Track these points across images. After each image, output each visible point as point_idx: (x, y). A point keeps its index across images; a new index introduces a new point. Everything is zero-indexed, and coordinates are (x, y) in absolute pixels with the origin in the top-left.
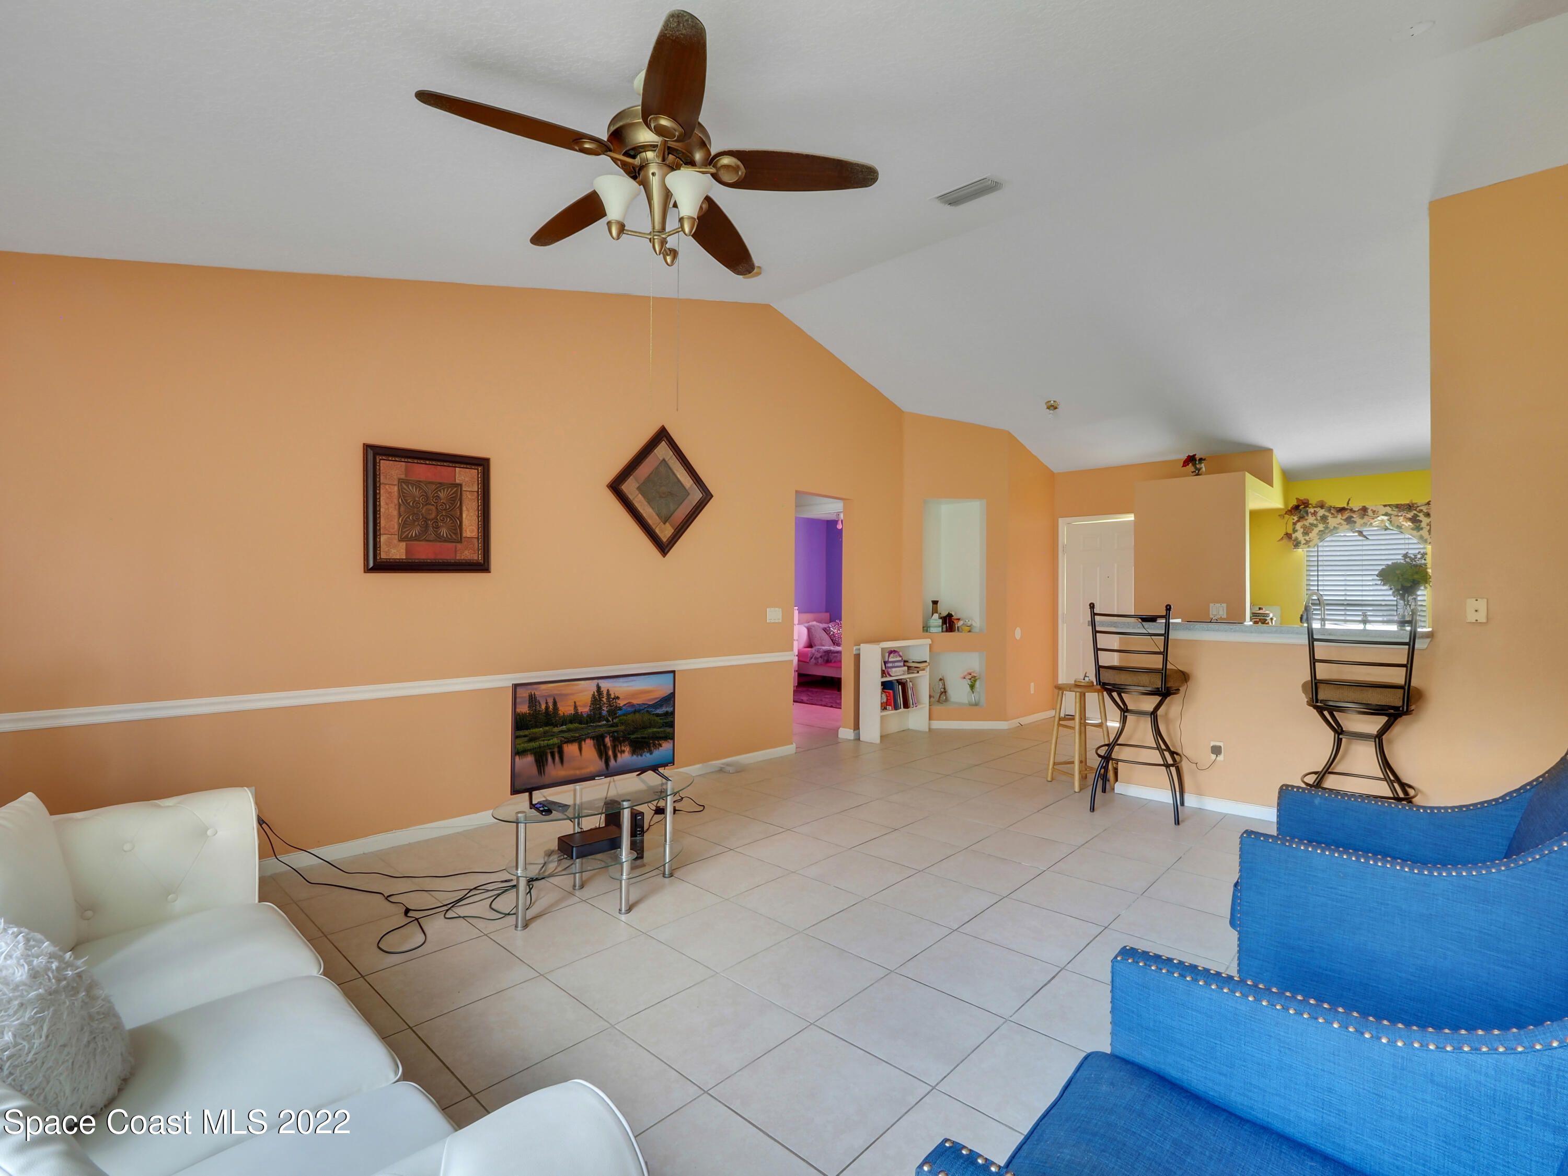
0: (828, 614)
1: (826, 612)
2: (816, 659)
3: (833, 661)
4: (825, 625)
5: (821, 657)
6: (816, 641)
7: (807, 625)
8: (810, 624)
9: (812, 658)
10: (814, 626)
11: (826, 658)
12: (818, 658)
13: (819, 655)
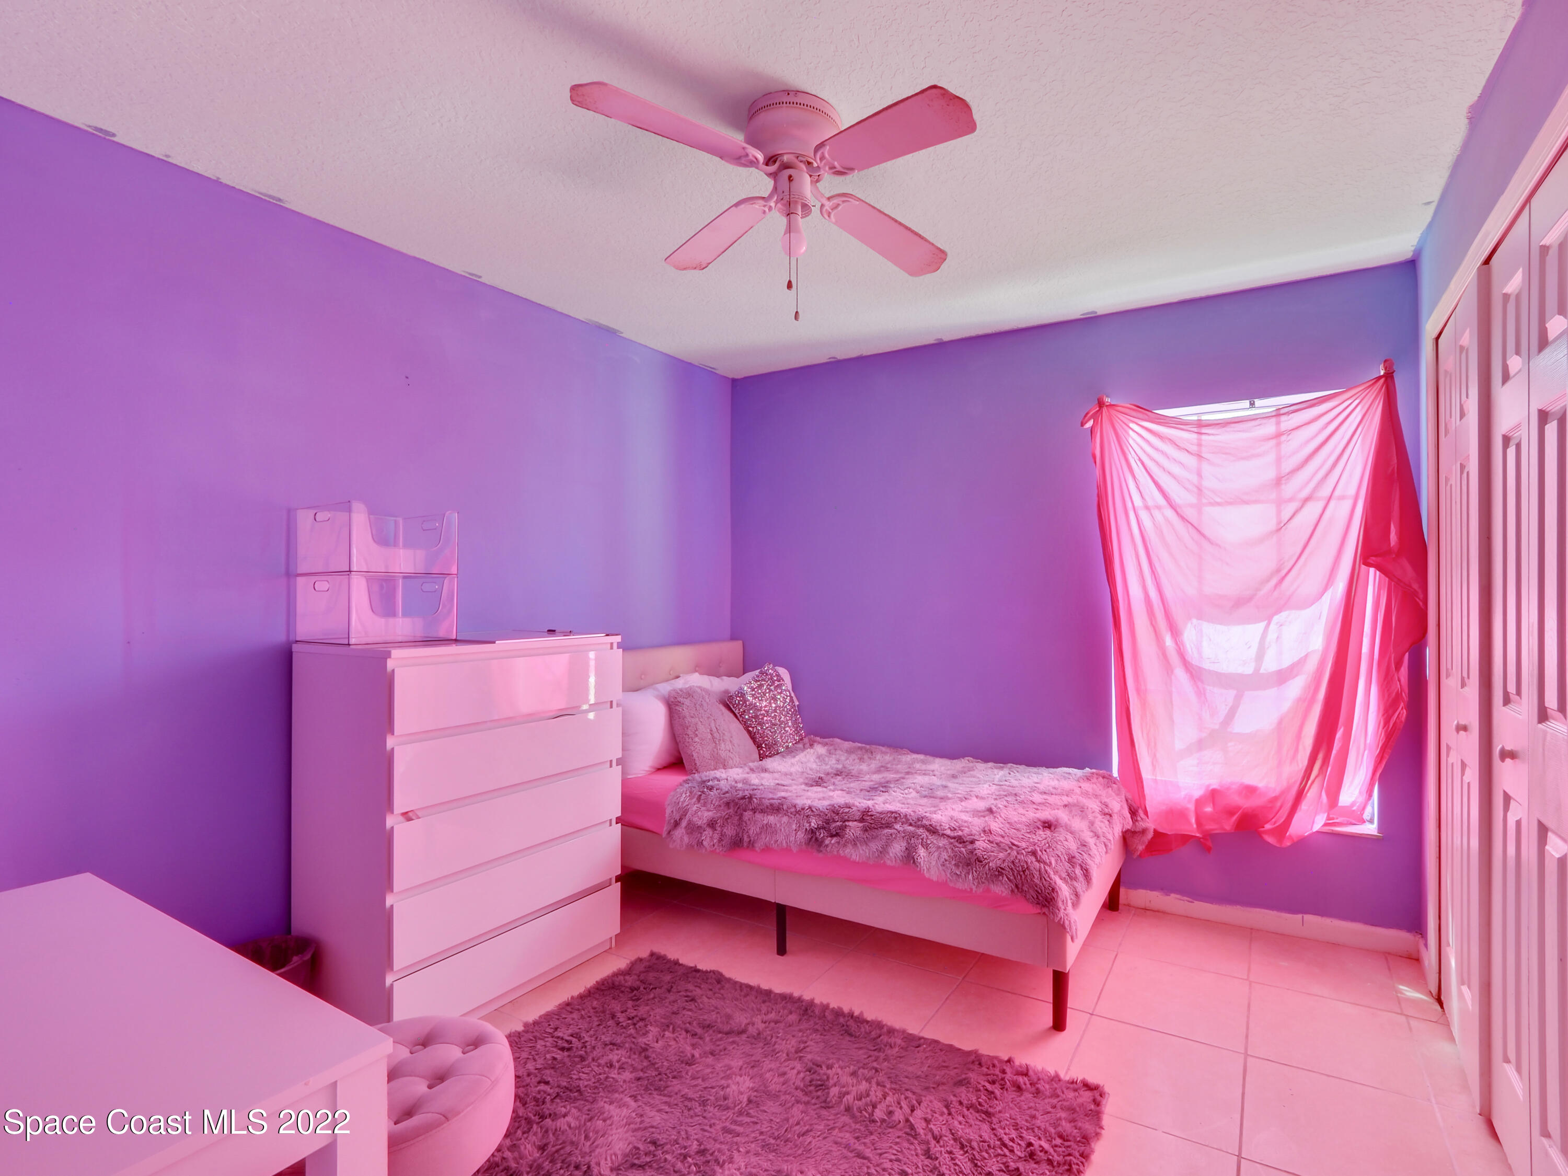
0: (738, 645)
1: (733, 638)
2: (693, 829)
3: (758, 846)
4: (729, 684)
5: (712, 824)
6: (699, 750)
7: (666, 688)
8: (680, 684)
9: (677, 824)
10: (689, 693)
11: (730, 831)
12: (699, 829)
13: (706, 815)
